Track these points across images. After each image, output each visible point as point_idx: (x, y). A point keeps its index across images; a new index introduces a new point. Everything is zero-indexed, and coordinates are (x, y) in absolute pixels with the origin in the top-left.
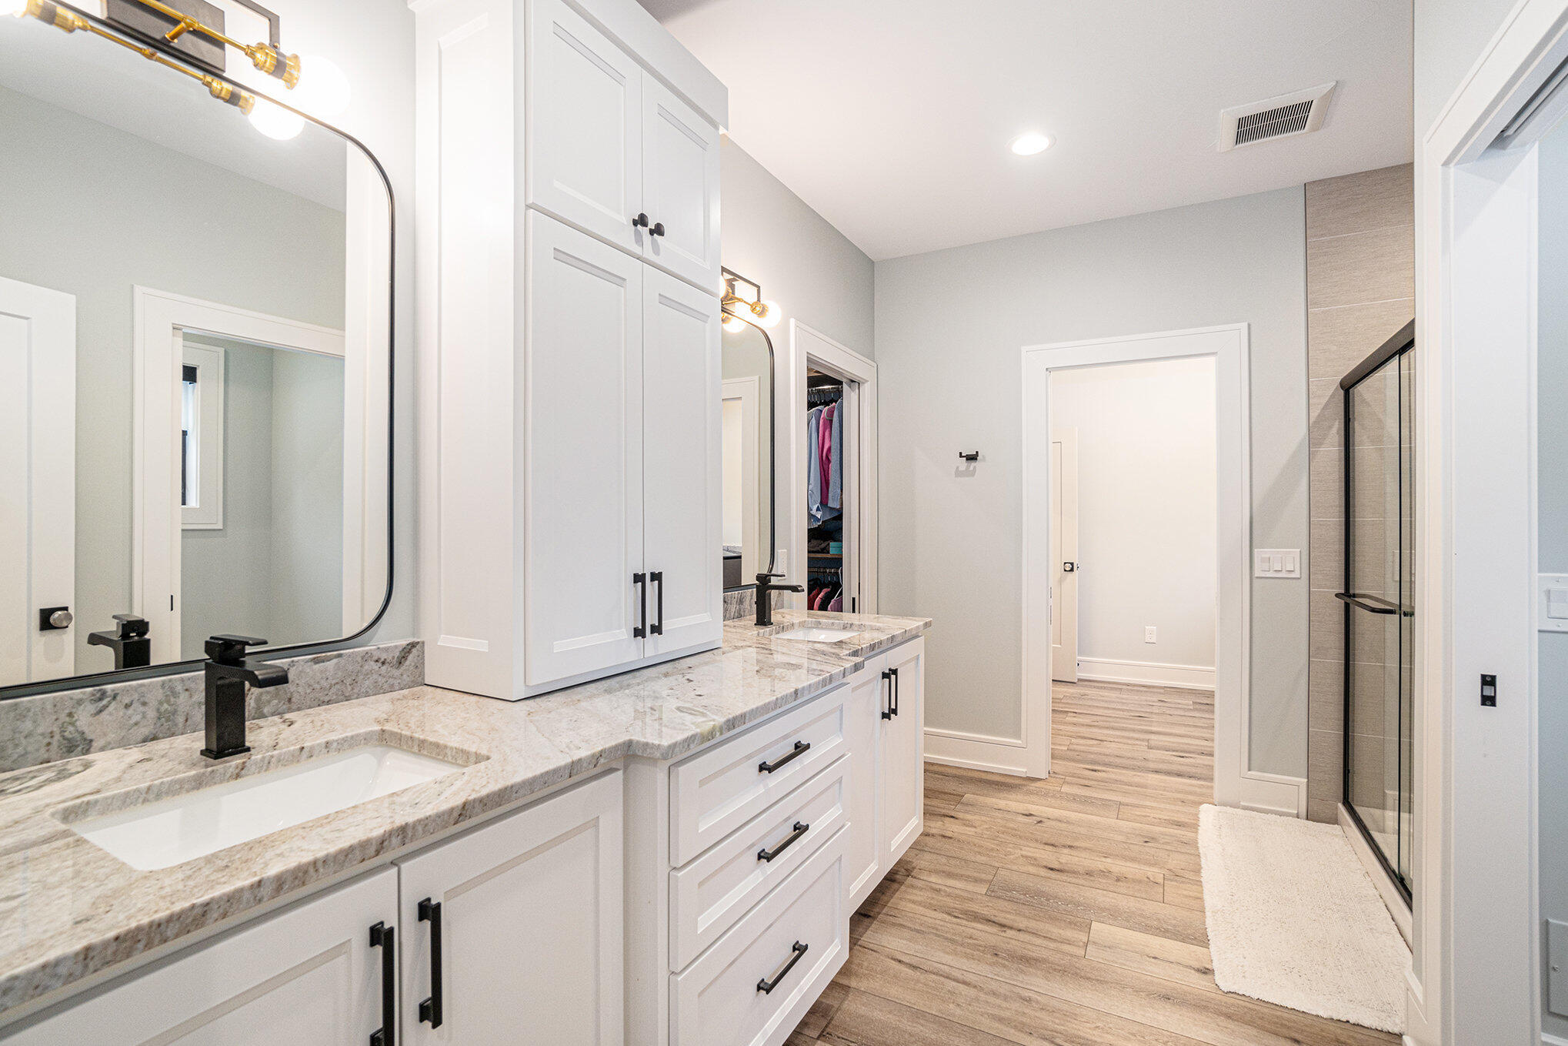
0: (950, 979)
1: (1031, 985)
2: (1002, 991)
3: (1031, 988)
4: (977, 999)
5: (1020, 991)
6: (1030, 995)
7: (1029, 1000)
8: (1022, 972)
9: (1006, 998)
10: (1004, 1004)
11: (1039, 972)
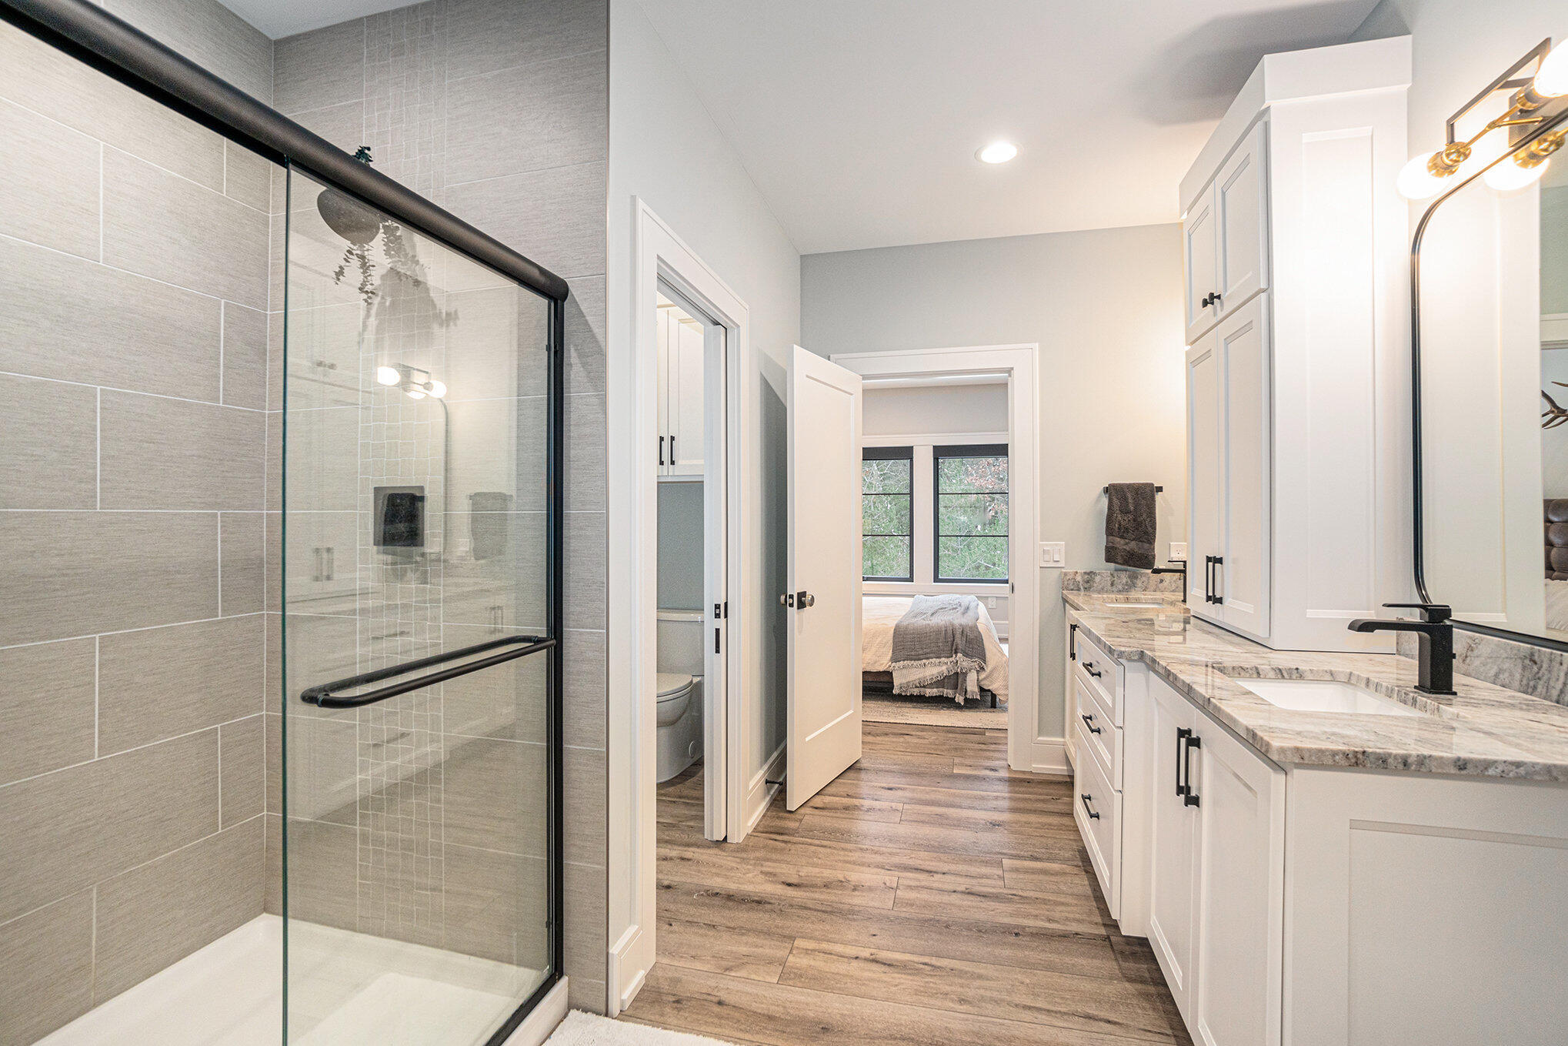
0: (1045, 1010)
1: (963, 1020)
2: (989, 1006)
3: (962, 1016)
4: (1009, 992)
5: (975, 1010)
6: (962, 1007)
7: (962, 1001)
8: (977, 1034)
9: (982, 999)
10: (982, 992)
11: (959, 1037)
